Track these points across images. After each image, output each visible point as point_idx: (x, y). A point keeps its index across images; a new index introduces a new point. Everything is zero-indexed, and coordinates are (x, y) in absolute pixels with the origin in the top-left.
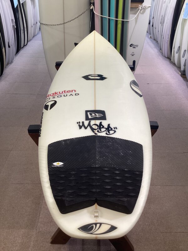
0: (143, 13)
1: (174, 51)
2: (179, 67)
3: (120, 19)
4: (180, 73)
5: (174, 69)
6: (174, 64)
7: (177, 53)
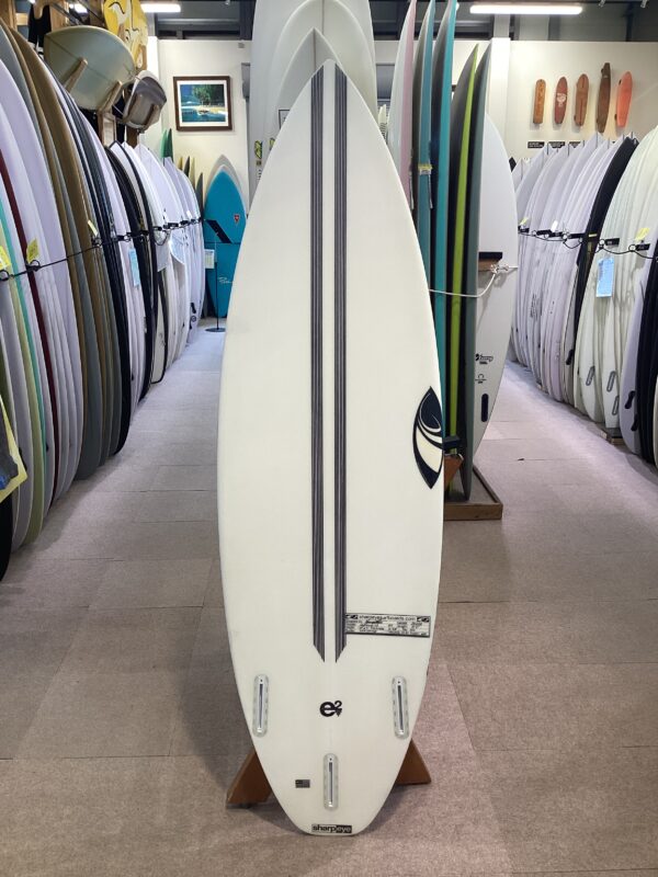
0: (500, 284)
1: (579, 380)
2: (600, 422)
3: (457, 294)
4: (605, 435)
5: (585, 427)
6: (584, 415)
7: (588, 384)
